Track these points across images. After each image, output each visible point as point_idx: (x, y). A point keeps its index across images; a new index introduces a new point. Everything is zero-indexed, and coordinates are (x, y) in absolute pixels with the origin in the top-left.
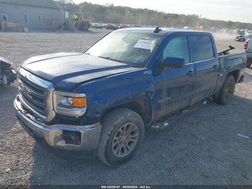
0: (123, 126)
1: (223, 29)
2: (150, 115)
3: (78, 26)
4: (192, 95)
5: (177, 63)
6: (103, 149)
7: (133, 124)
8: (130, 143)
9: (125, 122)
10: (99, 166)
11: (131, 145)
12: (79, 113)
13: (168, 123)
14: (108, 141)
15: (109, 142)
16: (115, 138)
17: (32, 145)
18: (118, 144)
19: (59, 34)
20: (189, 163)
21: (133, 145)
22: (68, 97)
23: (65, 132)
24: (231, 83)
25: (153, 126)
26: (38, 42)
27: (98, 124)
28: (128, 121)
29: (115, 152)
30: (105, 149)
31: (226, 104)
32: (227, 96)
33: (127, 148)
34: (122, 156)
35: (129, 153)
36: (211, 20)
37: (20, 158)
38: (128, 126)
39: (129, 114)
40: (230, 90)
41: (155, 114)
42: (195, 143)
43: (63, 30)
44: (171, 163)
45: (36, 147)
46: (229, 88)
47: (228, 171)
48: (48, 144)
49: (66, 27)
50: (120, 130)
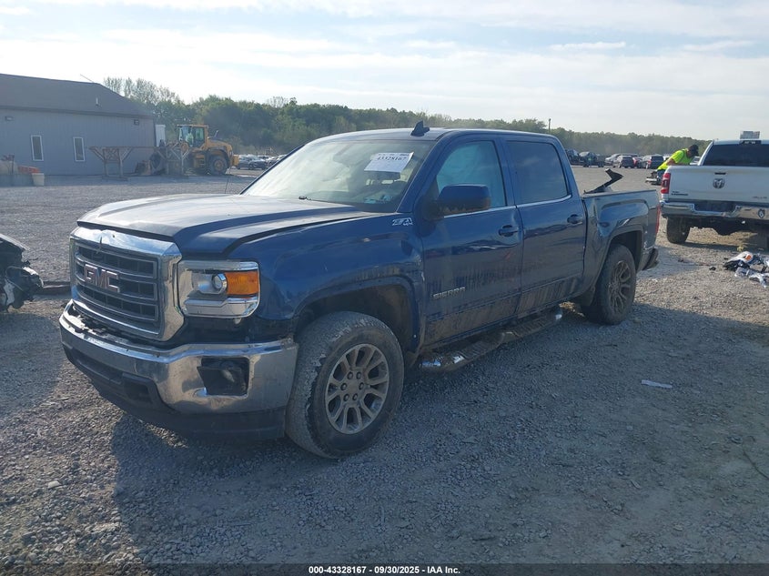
0: (350, 350)
1: (615, 155)
2: (416, 330)
3: (195, 163)
4: (520, 289)
5: (472, 198)
6: (304, 404)
7: (375, 348)
8: (369, 400)
9: (354, 339)
10: (293, 462)
11: (371, 405)
12: (241, 309)
13: (462, 358)
14: (314, 385)
15: (318, 387)
16: (331, 379)
17: (108, 433)
18: (337, 398)
19: (139, 187)
20: (520, 442)
21: (377, 404)
22: (215, 273)
23: (207, 361)
24: (625, 265)
25: (426, 365)
26: (79, 208)
27: (290, 340)
28: (360, 339)
29: (333, 419)
30: (308, 406)
31: (619, 323)
32: (619, 303)
33: (363, 413)
34: (351, 432)
35: (367, 424)
36: (578, 134)
37: (79, 459)
38: (362, 353)
39: (362, 321)
40: (626, 285)
41: (427, 328)
42: (537, 405)
43: (152, 175)
44: (476, 446)
45: (120, 436)
46: (623, 281)
47: (618, 451)
48: (162, 402)
49: (159, 168)
50: (343, 359)
